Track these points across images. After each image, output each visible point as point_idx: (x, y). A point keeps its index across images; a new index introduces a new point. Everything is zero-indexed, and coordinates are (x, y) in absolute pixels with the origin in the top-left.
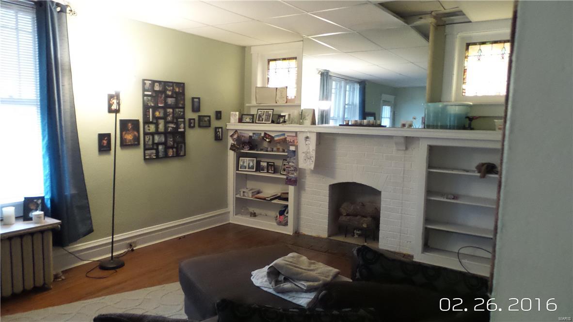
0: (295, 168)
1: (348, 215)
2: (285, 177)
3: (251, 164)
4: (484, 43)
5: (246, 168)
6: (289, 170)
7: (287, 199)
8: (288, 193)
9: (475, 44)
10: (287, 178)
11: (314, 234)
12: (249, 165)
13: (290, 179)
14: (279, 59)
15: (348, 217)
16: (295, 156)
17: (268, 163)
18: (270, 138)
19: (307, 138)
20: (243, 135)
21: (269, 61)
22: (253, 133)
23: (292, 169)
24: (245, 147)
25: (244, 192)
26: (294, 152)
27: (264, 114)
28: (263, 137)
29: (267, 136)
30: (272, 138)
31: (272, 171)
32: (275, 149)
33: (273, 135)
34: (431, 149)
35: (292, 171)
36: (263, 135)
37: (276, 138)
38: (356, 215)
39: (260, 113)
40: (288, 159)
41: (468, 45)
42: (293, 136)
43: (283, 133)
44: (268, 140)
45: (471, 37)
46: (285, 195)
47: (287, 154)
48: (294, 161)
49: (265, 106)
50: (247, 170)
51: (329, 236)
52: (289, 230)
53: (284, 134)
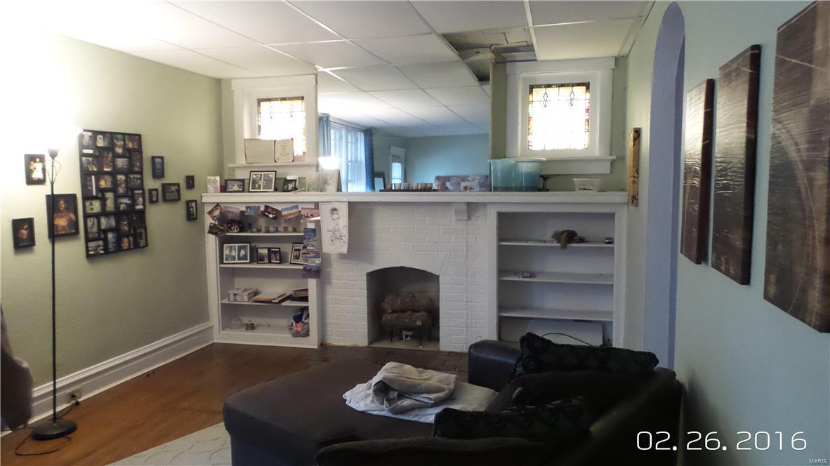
0: (317, 253)
1: (393, 312)
2: (302, 267)
3: (243, 252)
4: (549, 86)
5: (234, 259)
6: (307, 257)
7: (306, 299)
8: (307, 290)
9: (539, 86)
10: (305, 269)
11: (348, 343)
12: (239, 255)
13: (310, 270)
14: (276, 99)
15: (395, 315)
16: (315, 236)
17: (269, 249)
18: (274, 212)
19: (335, 210)
20: (230, 210)
21: (260, 101)
22: (247, 207)
23: (312, 255)
24: (232, 228)
25: (235, 295)
26: (314, 231)
27: (261, 178)
28: (263, 214)
29: (270, 210)
30: (278, 213)
31: (277, 260)
32: (281, 229)
33: (279, 208)
34: (502, 217)
35: (312, 257)
36: (262, 209)
37: (283, 213)
38: (404, 311)
39: (254, 176)
40: (305, 242)
41: (532, 88)
42: (311, 209)
43: (295, 205)
44: (271, 216)
45: (535, 78)
46: (303, 293)
47: (302, 234)
48: (314, 244)
49: (263, 166)
50: (237, 261)
51: (370, 343)
52: (311, 343)
53: (297, 207)
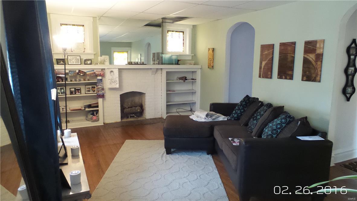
0: (102, 88)
1: (128, 108)
2: (96, 94)
3: (62, 91)
4: (173, 31)
6: (98, 90)
7: (97, 107)
8: (98, 103)
9: (170, 31)
10: (97, 95)
11: (113, 121)
13: (100, 95)
14: (70, 25)
15: (129, 109)
16: (102, 82)
17: (75, 89)
18: (83, 73)
19: (112, 71)
20: (61, 72)
21: (61, 25)
22: (69, 71)
23: (100, 89)
24: (59, 80)
25: (63, 109)
26: (101, 80)
27: (73, 59)
28: (78, 73)
29: (81, 72)
30: (85, 74)
31: (79, 93)
33: (85, 71)
35: (101, 90)
36: (77, 71)
37: (87, 73)
38: (132, 107)
39: (70, 58)
40: (97, 84)
41: (168, 31)
42: (100, 71)
43: (93, 70)
44: (82, 74)
45: (169, 28)
46: (96, 104)
47: (96, 81)
48: (101, 85)
49: (74, 54)
51: (121, 120)
52: (100, 123)
53: (93, 71)
